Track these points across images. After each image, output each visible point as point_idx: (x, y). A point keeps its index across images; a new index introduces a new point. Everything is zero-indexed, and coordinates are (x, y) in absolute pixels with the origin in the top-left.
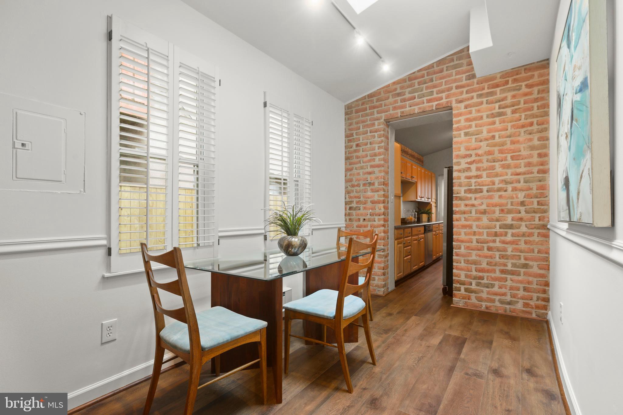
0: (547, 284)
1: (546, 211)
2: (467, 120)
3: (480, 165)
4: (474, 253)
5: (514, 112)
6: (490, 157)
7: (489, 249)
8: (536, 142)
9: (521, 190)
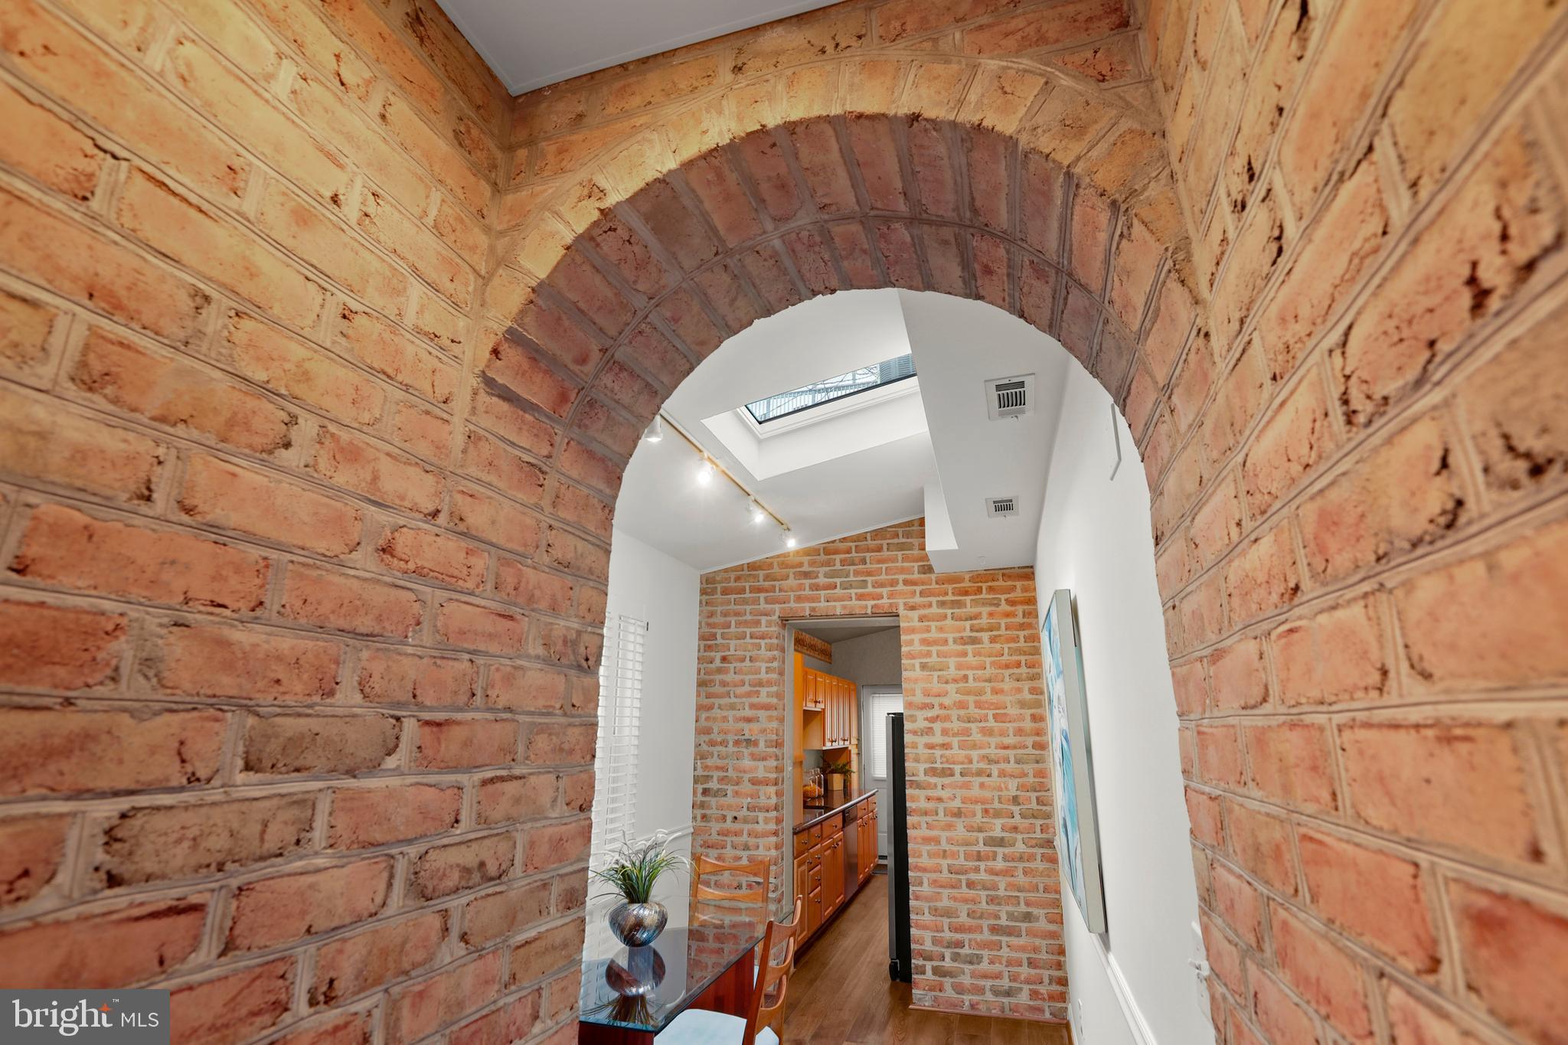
1: (1048, 815)
2: (924, 642)
3: (947, 725)
4: (946, 892)
5: (993, 640)
6: (962, 712)
7: (970, 885)
8: (1027, 696)
9: (1012, 776)
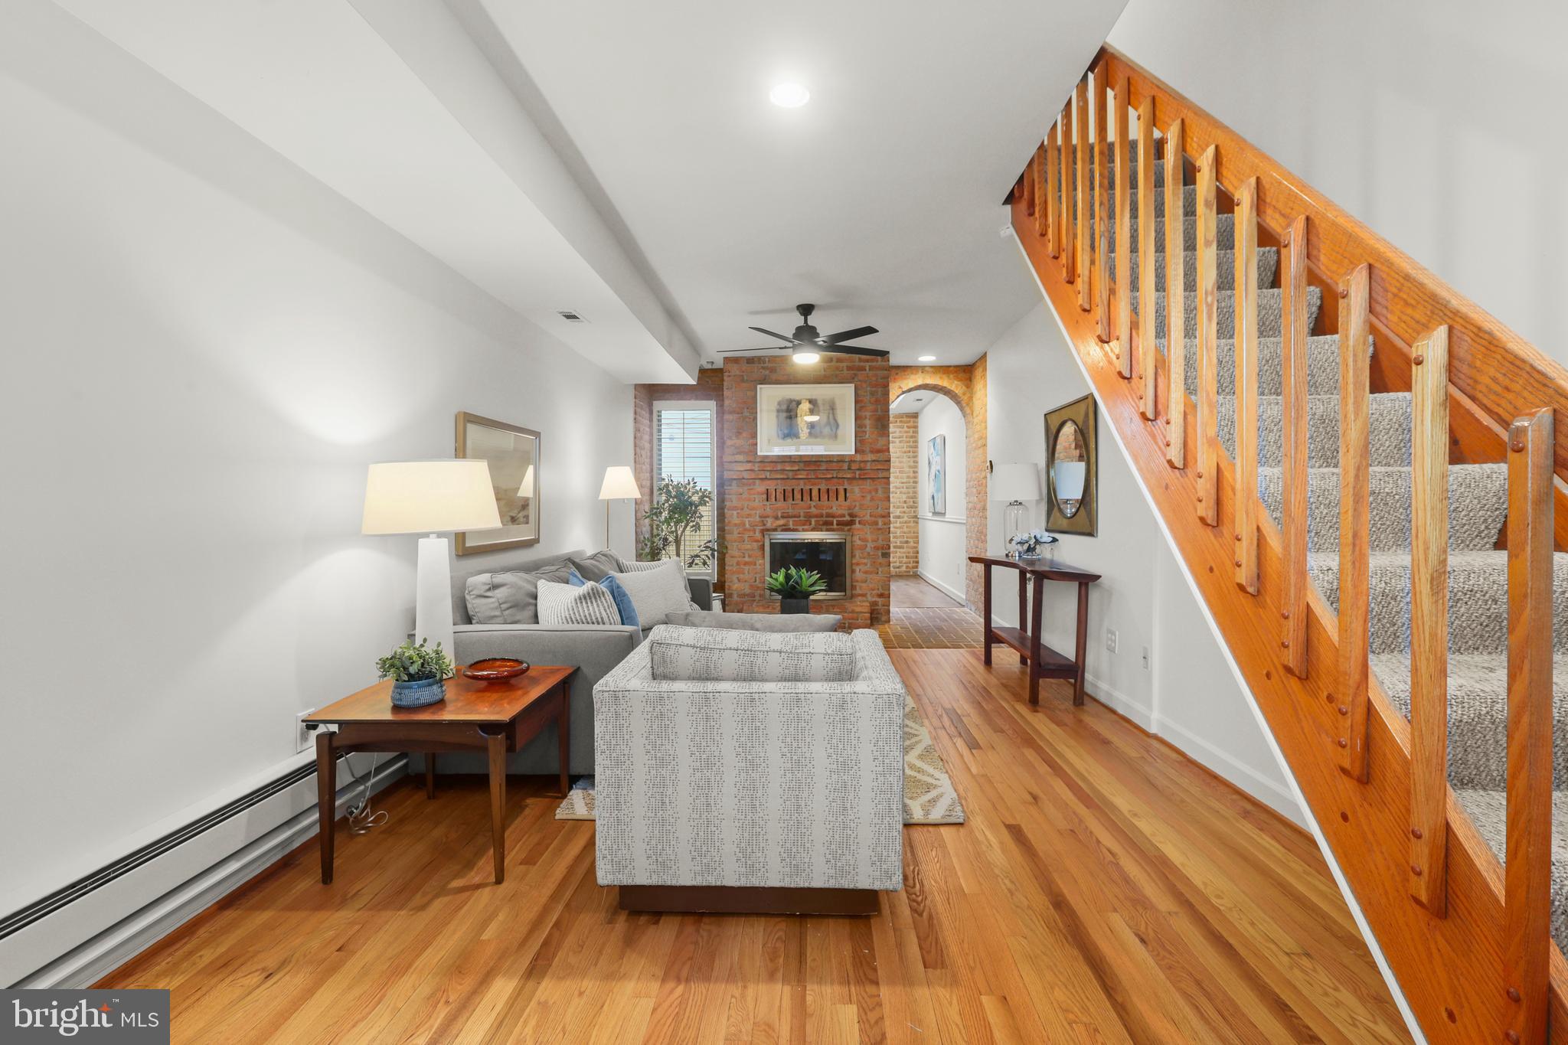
0: (918, 553)
1: (916, 507)
5: (900, 442)
8: (912, 464)
9: (905, 493)
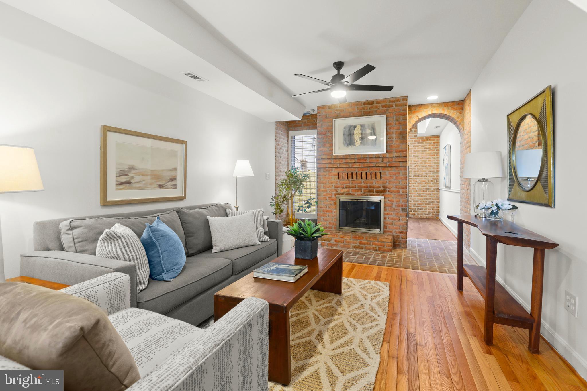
0: (439, 207)
1: (438, 184)
2: (414, 151)
3: (418, 167)
4: (417, 198)
5: (429, 150)
6: (422, 165)
7: (422, 196)
8: (436, 161)
9: (432, 177)
